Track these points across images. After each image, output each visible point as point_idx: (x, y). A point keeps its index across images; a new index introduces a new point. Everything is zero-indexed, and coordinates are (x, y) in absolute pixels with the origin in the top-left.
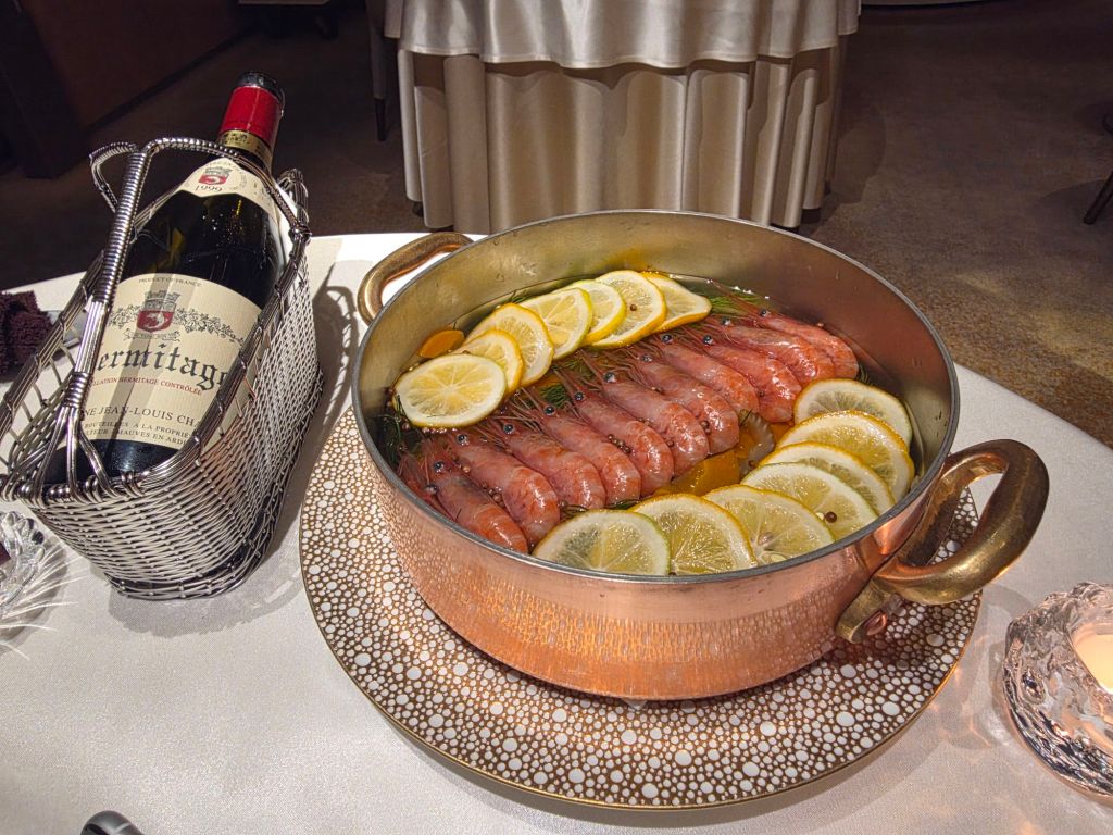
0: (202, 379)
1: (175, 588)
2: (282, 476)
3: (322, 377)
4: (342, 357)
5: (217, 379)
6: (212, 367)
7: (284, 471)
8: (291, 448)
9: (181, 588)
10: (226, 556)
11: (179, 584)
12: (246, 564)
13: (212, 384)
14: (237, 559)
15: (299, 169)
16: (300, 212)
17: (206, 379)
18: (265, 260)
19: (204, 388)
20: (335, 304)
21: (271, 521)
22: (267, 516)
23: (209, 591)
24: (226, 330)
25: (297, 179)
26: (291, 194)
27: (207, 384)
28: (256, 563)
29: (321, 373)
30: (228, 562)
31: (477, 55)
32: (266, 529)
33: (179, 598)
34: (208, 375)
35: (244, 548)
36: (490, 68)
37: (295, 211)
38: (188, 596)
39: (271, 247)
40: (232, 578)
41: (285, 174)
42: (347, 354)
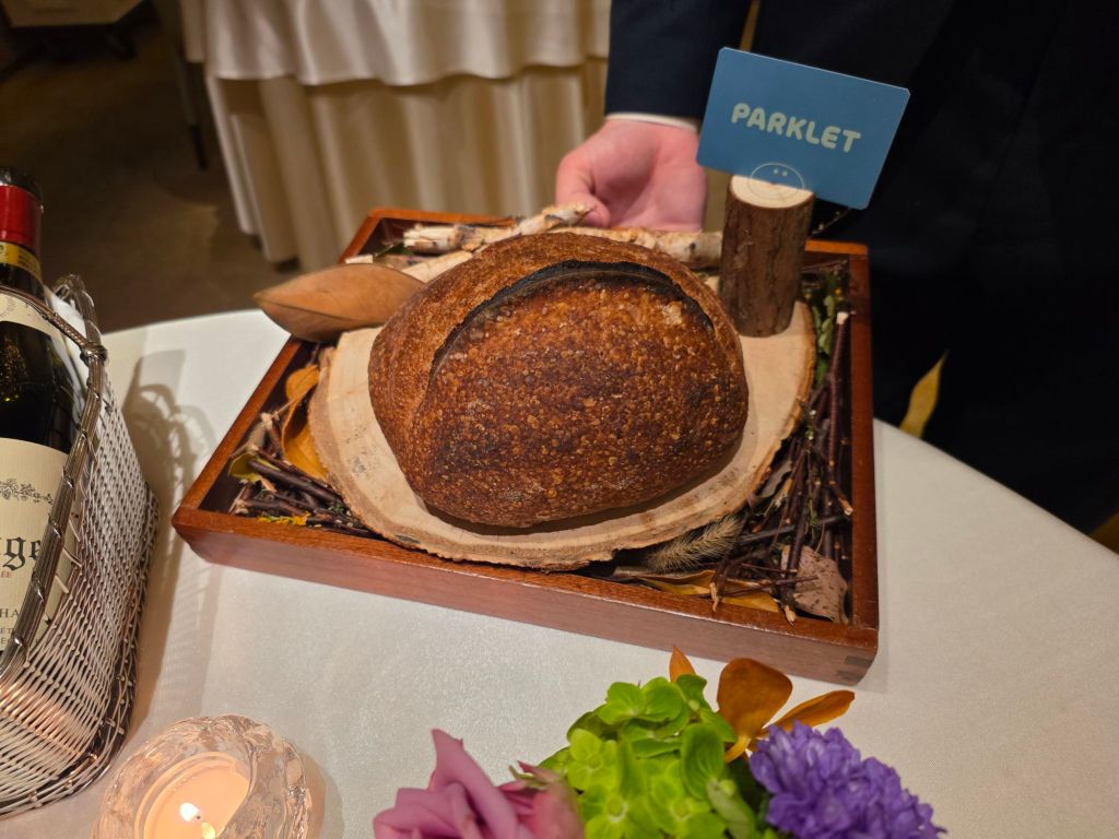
0: (8, 558)
1: (26, 800)
2: (131, 629)
3: (154, 500)
4: (172, 470)
5: (27, 552)
6: (19, 539)
7: (132, 622)
8: (135, 594)
9: (34, 798)
10: (83, 746)
11: (32, 793)
12: (108, 747)
13: (23, 559)
14: (97, 745)
15: (76, 274)
16: (88, 328)
17: (13, 556)
18: (57, 390)
19: (13, 568)
20: (151, 406)
21: (129, 687)
22: (123, 683)
23: (71, 789)
24: (27, 491)
25: (76, 288)
26: (72, 302)
27: (16, 562)
28: (120, 741)
29: (151, 495)
30: (87, 750)
31: (292, 77)
32: (124, 698)
33: (34, 808)
34: (15, 550)
35: (103, 730)
36: (311, 91)
37: (82, 330)
38: (44, 804)
39: (61, 374)
40: (96, 768)
41: (59, 281)
42: (180, 464)
